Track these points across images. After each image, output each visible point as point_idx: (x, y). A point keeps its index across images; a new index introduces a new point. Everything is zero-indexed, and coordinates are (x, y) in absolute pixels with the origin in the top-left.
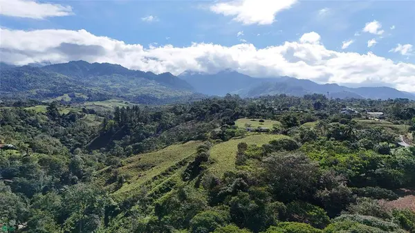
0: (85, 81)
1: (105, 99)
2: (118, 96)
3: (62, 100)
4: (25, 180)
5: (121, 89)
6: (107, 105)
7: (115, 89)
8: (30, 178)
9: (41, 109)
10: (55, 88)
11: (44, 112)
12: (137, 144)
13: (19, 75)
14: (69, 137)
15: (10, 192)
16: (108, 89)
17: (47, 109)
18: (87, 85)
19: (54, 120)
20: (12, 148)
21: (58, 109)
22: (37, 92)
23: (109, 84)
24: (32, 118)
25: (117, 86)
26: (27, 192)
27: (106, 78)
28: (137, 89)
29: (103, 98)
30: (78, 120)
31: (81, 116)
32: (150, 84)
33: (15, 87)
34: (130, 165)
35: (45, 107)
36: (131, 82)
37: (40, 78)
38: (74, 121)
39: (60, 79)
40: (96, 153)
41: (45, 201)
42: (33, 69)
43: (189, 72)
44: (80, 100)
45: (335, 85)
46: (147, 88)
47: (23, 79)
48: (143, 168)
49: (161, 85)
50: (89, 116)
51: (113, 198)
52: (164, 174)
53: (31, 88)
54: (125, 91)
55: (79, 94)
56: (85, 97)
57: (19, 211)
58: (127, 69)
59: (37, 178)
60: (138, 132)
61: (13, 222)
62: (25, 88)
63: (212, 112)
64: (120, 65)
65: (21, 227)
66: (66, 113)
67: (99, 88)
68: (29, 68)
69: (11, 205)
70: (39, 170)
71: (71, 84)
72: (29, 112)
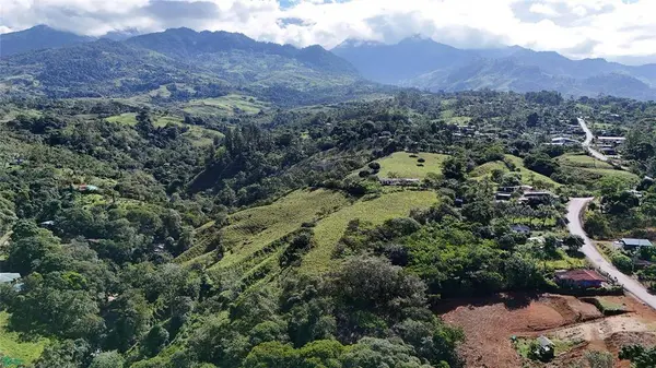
0: (190, 61)
1: (219, 95)
2: (239, 89)
3: (158, 96)
4: (112, 242)
5: (246, 75)
6: (222, 105)
7: (236, 75)
8: (117, 240)
9: (129, 119)
10: (147, 74)
11: (133, 124)
12: (254, 185)
13: (95, 54)
14: (166, 168)
15: (96, 259)
16: (224, 75)
17: (137, 118)
18: (194, 69)
19: (147, 137)
20: (95, 192)
21: (151, 119)
22: (122, 81)
23: (227, 66)
24: (118, 135)
25: (238, 69)
26: (116, 257)
27: (221, 55)
28: (269, 75)
29: (216, 92)
30: (179, 135)
31: (183, 130)
32: (288, 65)
33: (90, 74)
34: (238, 224)
35: (135, 115)
36: (260, 62)
37: (125, 59)
38: (173, 137)
39: (155, 60)
40: (200, 199)
41: (135, 274)
42: (114, 44)
43: (351, 42)
44: (184, 96)
45: (601, 61)
46: (282, 73)
47: (101, 62)
48: (252, 229)
49: (306, 66)
50: (195, 130)
51: (210, 275)
52: (266, 250)
53: (113, 76)
54: (251, 77)
55: (182, 85)
56: (191, 90)
57: (107, 281)
58: (253, 41)
59: (126, 239)
60: (257, 166)
61: (102, 295)
62: (105, 76)
63: (363, 136)
64: (242, 35)
65: (111, 299)
66: (163, 126)
67: (211, 73)
68: (108, 42)
69: (99, 276)
70: (128, 228)
71: (170, 67)
72: (113, 125)
